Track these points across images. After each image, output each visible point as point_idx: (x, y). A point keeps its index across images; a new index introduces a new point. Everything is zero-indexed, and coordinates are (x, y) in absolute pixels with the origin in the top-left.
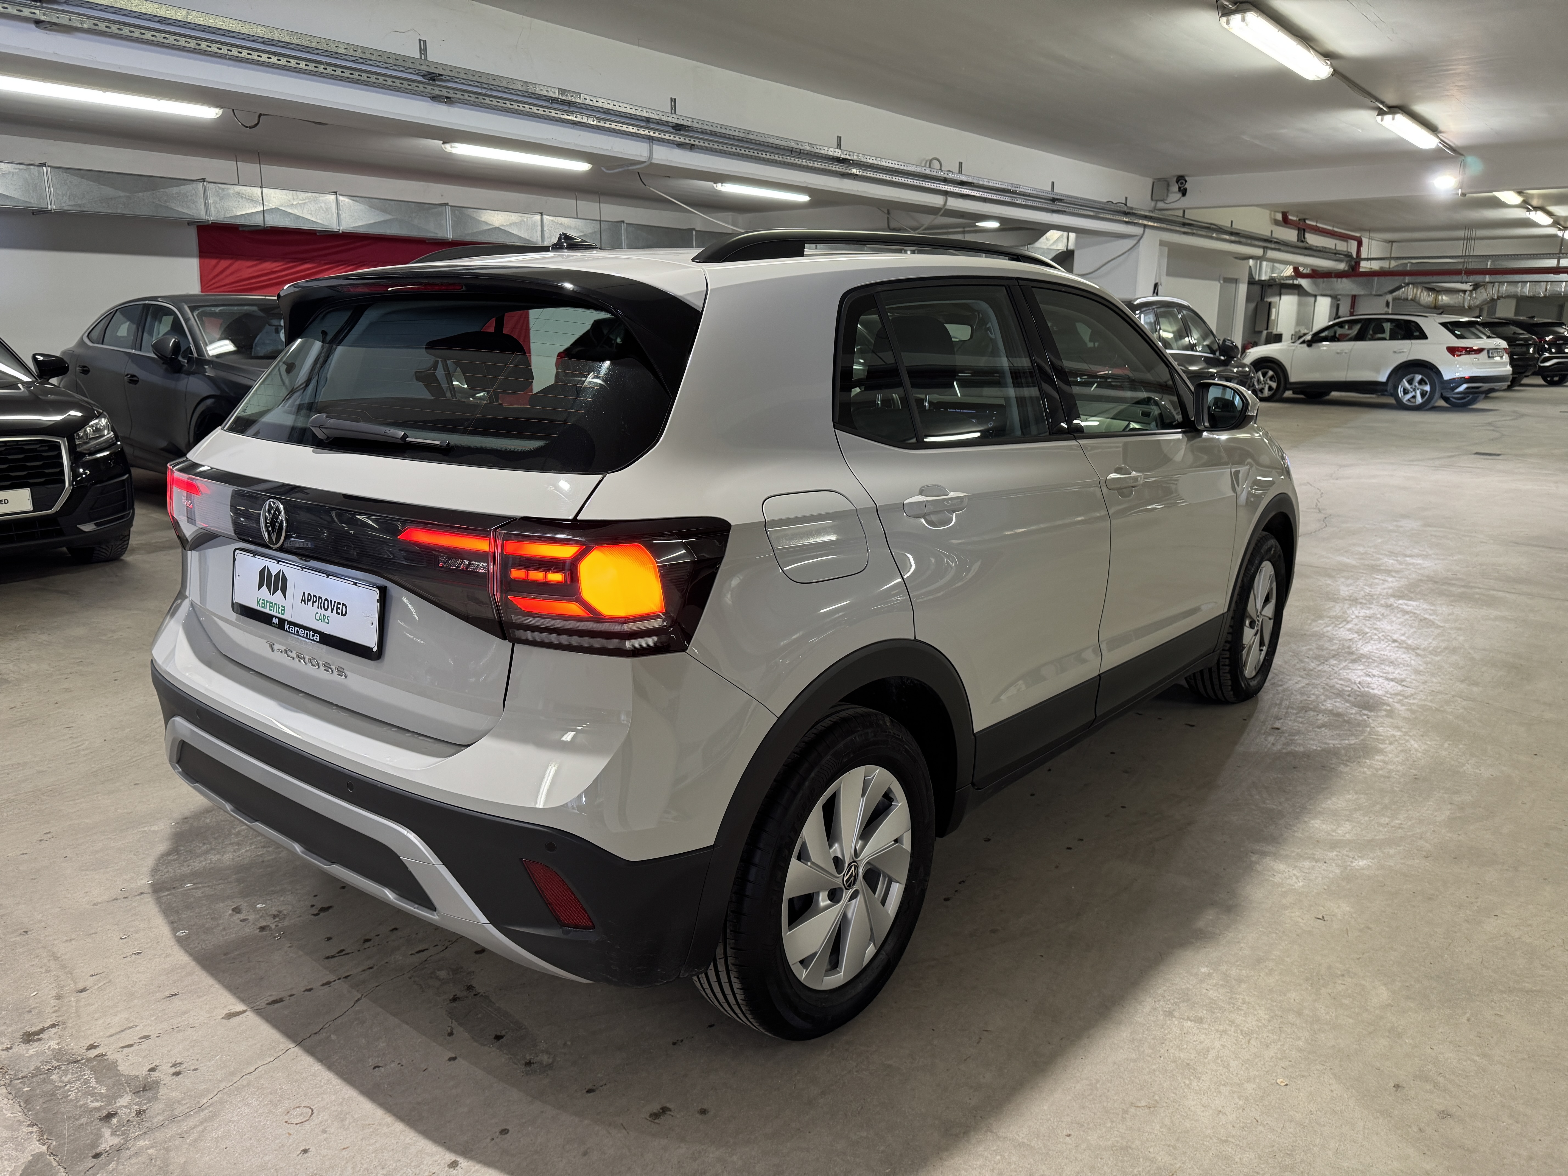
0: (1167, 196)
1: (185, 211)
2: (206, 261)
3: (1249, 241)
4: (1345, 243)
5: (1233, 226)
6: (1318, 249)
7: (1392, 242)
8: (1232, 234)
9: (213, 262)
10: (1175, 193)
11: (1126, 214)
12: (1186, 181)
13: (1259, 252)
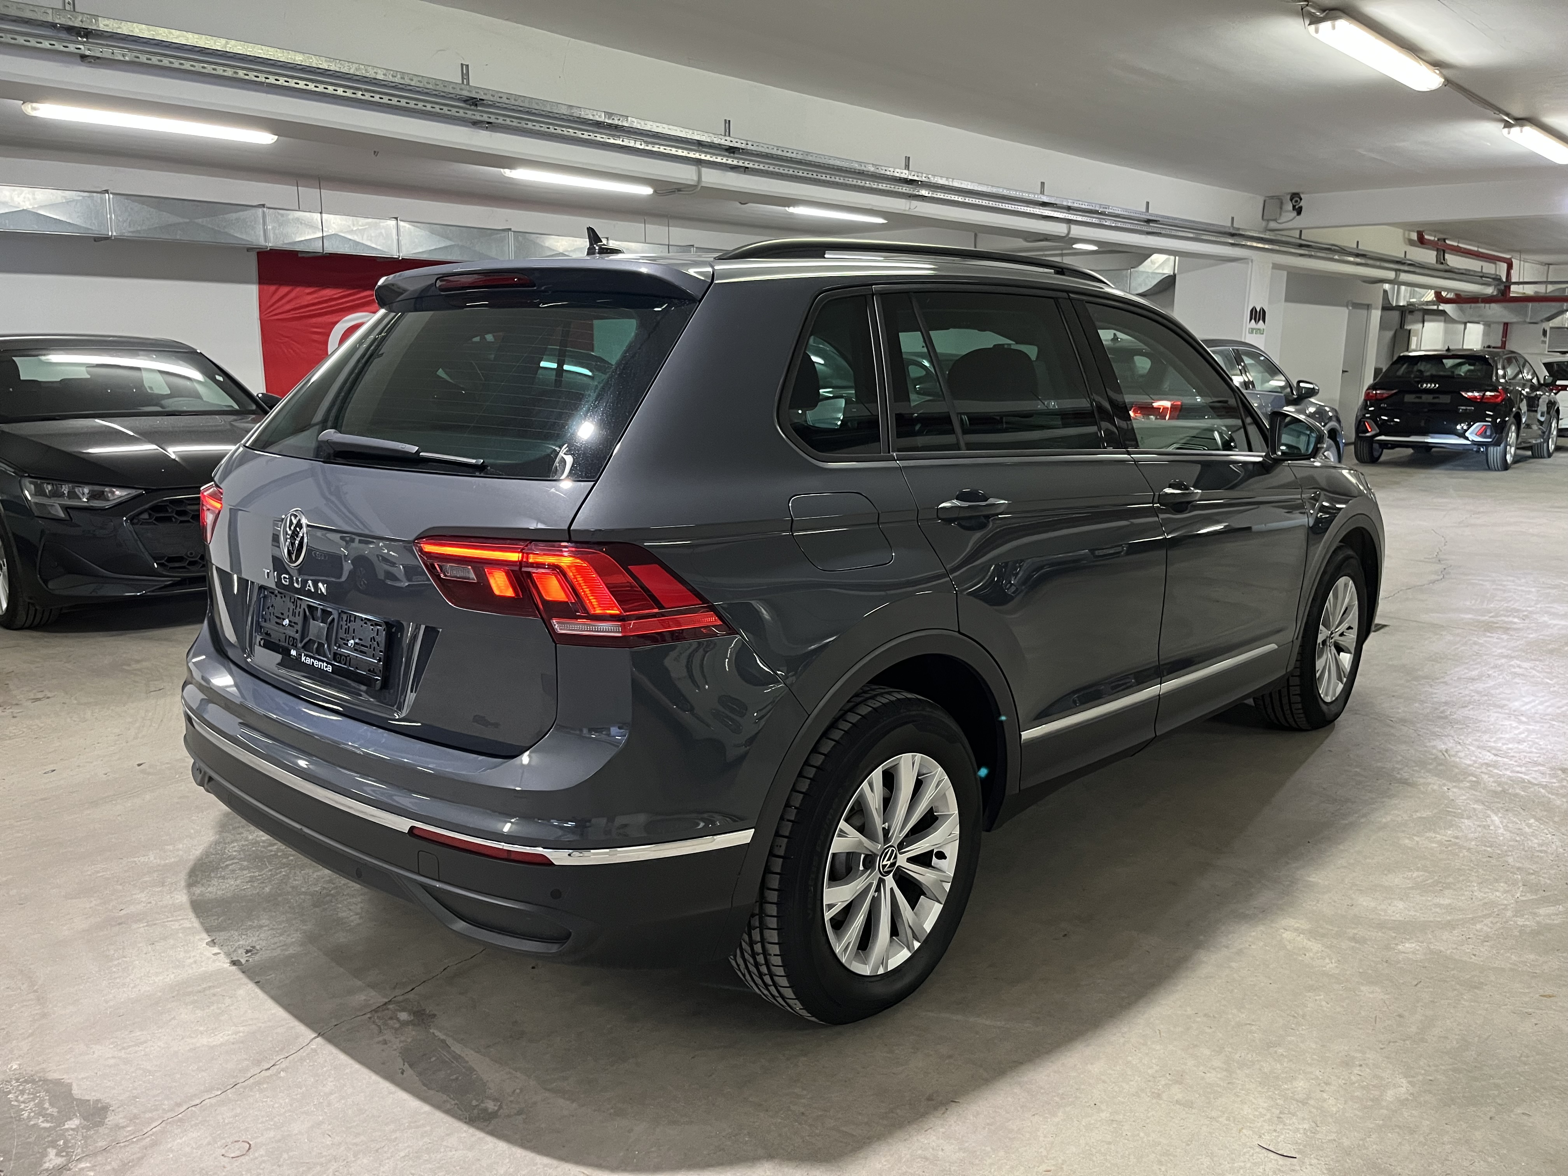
0: (1280, 214)
1: (244, 237)
2: (265, 287)
3: (1378, 263)
4: (1493, 266)
5: (1360, 247)
6: (1461, 271)
7: (1549, 264)
8: (1357, 255)
9: (273, 288)
10: (1290, 211)
11: (1233, 235)
12: (1301, 199)
13: (1391, 275)
